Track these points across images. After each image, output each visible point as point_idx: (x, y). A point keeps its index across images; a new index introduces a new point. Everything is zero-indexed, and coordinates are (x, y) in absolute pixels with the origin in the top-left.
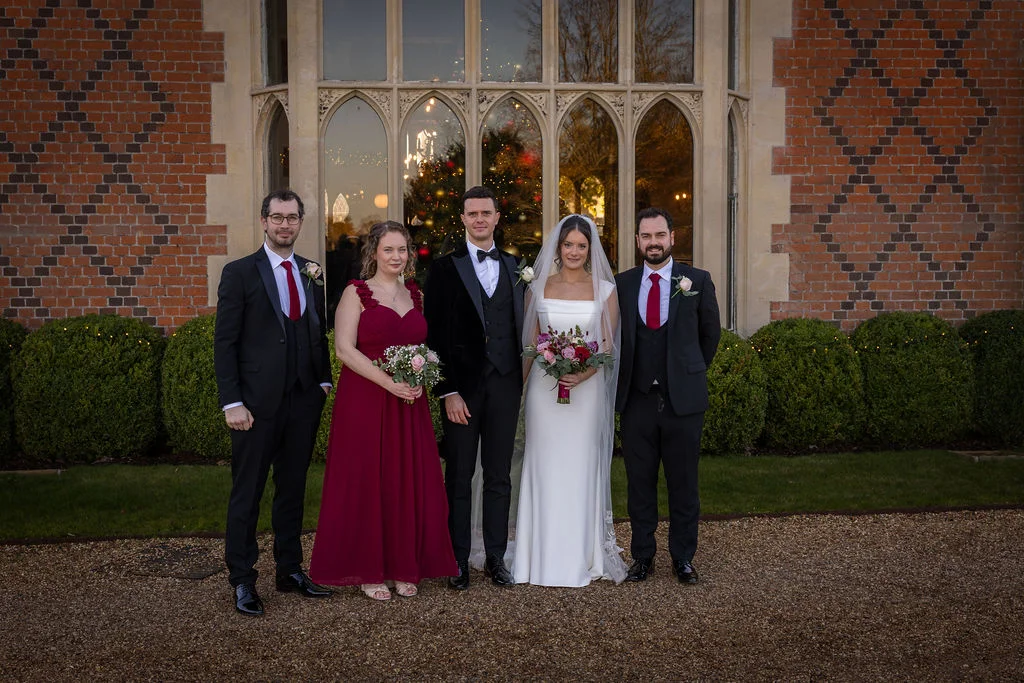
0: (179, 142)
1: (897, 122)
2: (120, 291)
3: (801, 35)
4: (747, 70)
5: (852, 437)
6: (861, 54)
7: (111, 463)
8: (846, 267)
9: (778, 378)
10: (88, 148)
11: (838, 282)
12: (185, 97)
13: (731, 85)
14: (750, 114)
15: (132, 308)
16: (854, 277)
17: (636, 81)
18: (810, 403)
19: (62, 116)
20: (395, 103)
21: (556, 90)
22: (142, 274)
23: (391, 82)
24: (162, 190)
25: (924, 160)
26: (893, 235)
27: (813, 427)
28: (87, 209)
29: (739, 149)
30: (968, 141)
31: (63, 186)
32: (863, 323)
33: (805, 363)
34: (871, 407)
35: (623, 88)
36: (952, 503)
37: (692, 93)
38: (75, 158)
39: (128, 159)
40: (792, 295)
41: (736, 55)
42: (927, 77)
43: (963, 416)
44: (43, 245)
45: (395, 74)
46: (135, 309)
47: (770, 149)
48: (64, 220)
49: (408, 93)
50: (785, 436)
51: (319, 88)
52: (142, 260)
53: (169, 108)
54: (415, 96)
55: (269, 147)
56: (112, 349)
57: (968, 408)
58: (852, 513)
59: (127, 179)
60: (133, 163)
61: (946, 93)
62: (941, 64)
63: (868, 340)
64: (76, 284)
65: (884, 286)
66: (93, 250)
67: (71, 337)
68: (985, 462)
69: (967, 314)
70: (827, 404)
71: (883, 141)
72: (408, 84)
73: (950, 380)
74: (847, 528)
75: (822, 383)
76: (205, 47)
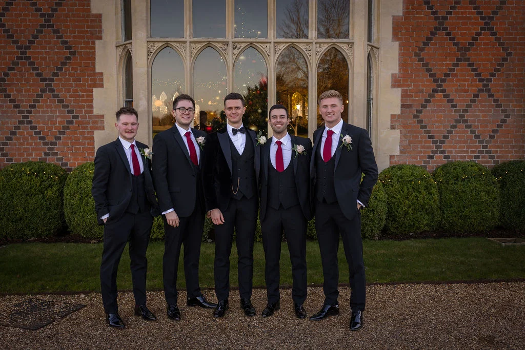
0: (79, 71)
1: (458, 60)
2: (50, 149)
3: (407, 14)
4: (378, 32)
5: (433, 228)
6: (439, 24)
7: (35, 241)
8: (431, 137)
9: (393, 197)
10: (32, 74)
11: (426, 145)
12: (82, 48)
13: (369, 39)
14: (380, 55)
15: (56, 157)
16: (434, 142)
17: (318, 38)
18: (410, 211)
19: (18, 58)
20: (188, 49)
21: (274, 43)
22: (61, 140)
23: (186, 38)
24: (70, 96)
25: (472, 80)
26: (455, 120)
27: (412, 224)
28: (32, 106)
29: (374, 75)
30: (497, 70)
31: (19, 94)
32: (439, 167)
33: (408, 189)
34: (443, 213)
35: (311, 41)
36: (494, 277)
37: (348, 43)
38: (25, 80)
39: (52, 80)
40: (401, 152)
41: (373, 24)
42: (475, 36)
43: (494, 218)
44: (9, 125)
45: (188, 33)
46: (57, 158)
47: (391, 75)
48: (20, 112)
49: (195, 44)
50: (397, 228)
51: (148, 42)
52: (60, 133)
53: (73, 53)
54: (199, 46)
55: (126, 74)
56: (35, 180)
57: (497, 214)
58: (435, 283)
59: (53, 91)
60: (55, 82)
61: (485, 44)
62: (482, 29)
63: (442, 176)
64: (27, 145)
65: (450, 147)
66: (35, 128)
67: (14, 174)
68: (509, 246)
69: (494, 162)
70: (420, 211)
71: (451, 70)
72: (195, 39)
73: (487, 199)
74: (433, 293)
75: (417, 200)
76: (92, 21)
